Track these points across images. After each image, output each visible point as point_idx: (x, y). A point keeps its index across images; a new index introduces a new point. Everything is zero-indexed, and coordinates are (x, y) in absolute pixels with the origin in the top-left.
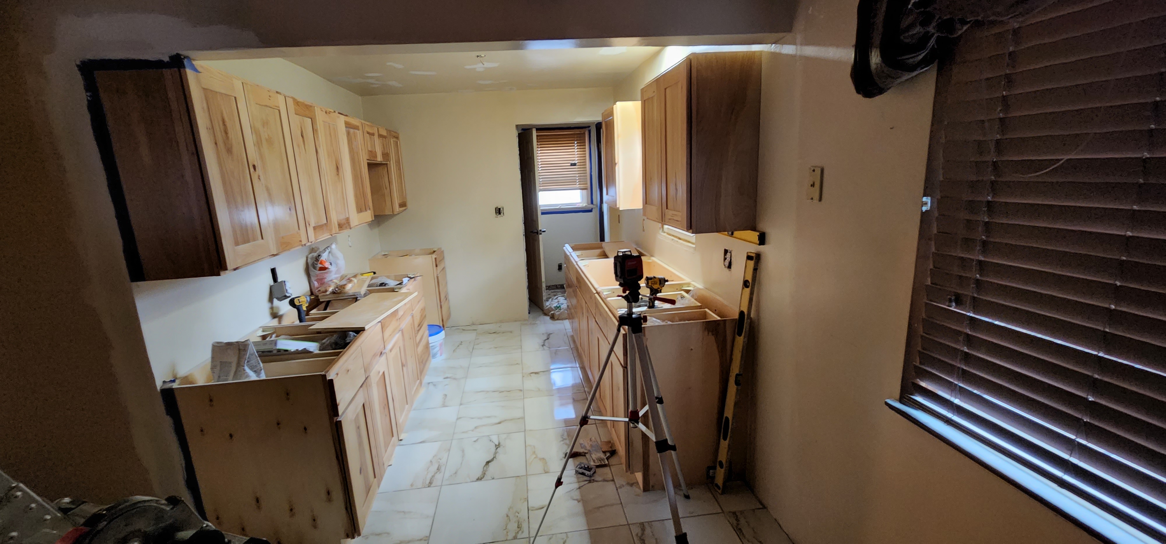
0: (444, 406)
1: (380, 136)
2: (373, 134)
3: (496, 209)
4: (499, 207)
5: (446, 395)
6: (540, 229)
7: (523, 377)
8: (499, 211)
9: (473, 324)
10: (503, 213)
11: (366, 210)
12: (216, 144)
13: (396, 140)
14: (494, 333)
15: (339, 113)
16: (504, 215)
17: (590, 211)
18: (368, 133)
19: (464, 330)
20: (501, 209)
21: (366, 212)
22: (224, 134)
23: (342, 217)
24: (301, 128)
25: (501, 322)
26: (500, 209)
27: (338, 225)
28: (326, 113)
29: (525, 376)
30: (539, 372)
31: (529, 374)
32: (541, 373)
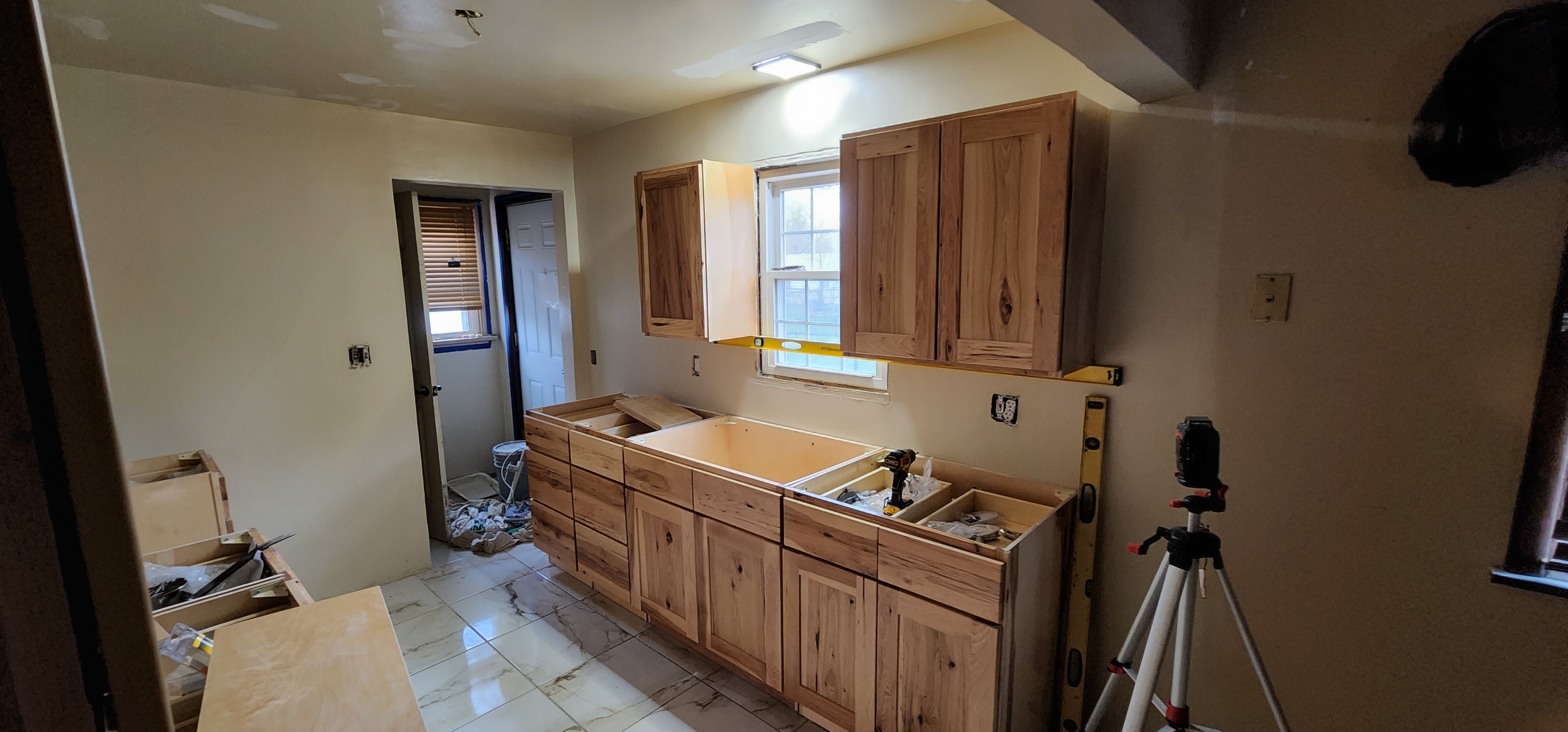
3: (350, 350)
4: (359, 347)
6: (433, 386)
7: (548, 695)
8: (358, 355)
10: (370, 359)
16: (370, 363)
17: (487, 346)
20: (365, 351)
26: (360, 350)
29: (550, 692)
30: (571, 673)
31: (554, 685)
32: (576, 673)
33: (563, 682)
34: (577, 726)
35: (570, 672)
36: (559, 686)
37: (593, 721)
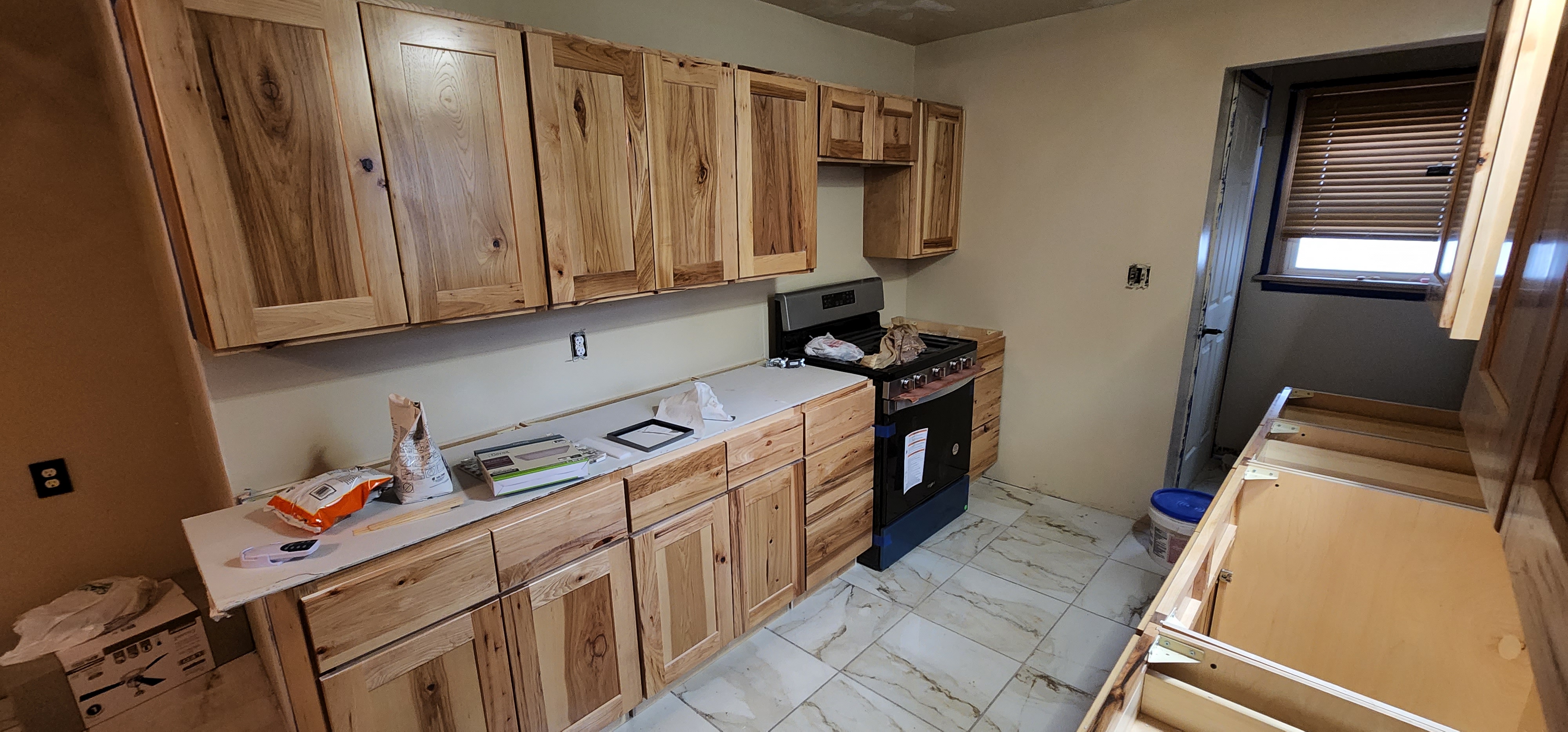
0: (818, 656)
1: (882, 111)
2: (861, 110)
3: (1130, 269)
4: (1139, 267)
5: (845, 630)
7: (1016, 675)
8: (1136, 275)
9: (1036, 489)
10: (1147, 282)
11: (792, 250)
12: (226, 118)
13: (951, 122)
14: (1059, 526)
15: (740, 67)
16: (1148, 285)
18: (835, 105)
19: (1009, 495)
20: (1144, 272)
21: (792, 254)
22: (262, 102)
23: (696, 260)
24: (578, 92)
25: (1094, 507)
26: (1140, 270)
27: (675, 275)
28: (681, 65)
29: (1020, 676)
30: (1061, 685)
31: (1034, 675)
32: (1062, 689)
33: (1042, 683)
34: (981, 713)
35: (1061, 683)
36: (1034, 681)
37: (994, 725)
